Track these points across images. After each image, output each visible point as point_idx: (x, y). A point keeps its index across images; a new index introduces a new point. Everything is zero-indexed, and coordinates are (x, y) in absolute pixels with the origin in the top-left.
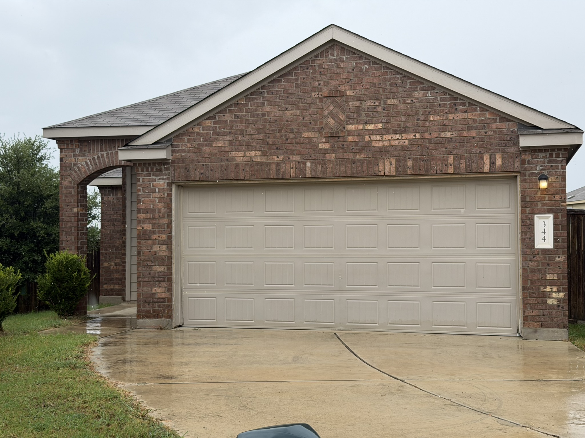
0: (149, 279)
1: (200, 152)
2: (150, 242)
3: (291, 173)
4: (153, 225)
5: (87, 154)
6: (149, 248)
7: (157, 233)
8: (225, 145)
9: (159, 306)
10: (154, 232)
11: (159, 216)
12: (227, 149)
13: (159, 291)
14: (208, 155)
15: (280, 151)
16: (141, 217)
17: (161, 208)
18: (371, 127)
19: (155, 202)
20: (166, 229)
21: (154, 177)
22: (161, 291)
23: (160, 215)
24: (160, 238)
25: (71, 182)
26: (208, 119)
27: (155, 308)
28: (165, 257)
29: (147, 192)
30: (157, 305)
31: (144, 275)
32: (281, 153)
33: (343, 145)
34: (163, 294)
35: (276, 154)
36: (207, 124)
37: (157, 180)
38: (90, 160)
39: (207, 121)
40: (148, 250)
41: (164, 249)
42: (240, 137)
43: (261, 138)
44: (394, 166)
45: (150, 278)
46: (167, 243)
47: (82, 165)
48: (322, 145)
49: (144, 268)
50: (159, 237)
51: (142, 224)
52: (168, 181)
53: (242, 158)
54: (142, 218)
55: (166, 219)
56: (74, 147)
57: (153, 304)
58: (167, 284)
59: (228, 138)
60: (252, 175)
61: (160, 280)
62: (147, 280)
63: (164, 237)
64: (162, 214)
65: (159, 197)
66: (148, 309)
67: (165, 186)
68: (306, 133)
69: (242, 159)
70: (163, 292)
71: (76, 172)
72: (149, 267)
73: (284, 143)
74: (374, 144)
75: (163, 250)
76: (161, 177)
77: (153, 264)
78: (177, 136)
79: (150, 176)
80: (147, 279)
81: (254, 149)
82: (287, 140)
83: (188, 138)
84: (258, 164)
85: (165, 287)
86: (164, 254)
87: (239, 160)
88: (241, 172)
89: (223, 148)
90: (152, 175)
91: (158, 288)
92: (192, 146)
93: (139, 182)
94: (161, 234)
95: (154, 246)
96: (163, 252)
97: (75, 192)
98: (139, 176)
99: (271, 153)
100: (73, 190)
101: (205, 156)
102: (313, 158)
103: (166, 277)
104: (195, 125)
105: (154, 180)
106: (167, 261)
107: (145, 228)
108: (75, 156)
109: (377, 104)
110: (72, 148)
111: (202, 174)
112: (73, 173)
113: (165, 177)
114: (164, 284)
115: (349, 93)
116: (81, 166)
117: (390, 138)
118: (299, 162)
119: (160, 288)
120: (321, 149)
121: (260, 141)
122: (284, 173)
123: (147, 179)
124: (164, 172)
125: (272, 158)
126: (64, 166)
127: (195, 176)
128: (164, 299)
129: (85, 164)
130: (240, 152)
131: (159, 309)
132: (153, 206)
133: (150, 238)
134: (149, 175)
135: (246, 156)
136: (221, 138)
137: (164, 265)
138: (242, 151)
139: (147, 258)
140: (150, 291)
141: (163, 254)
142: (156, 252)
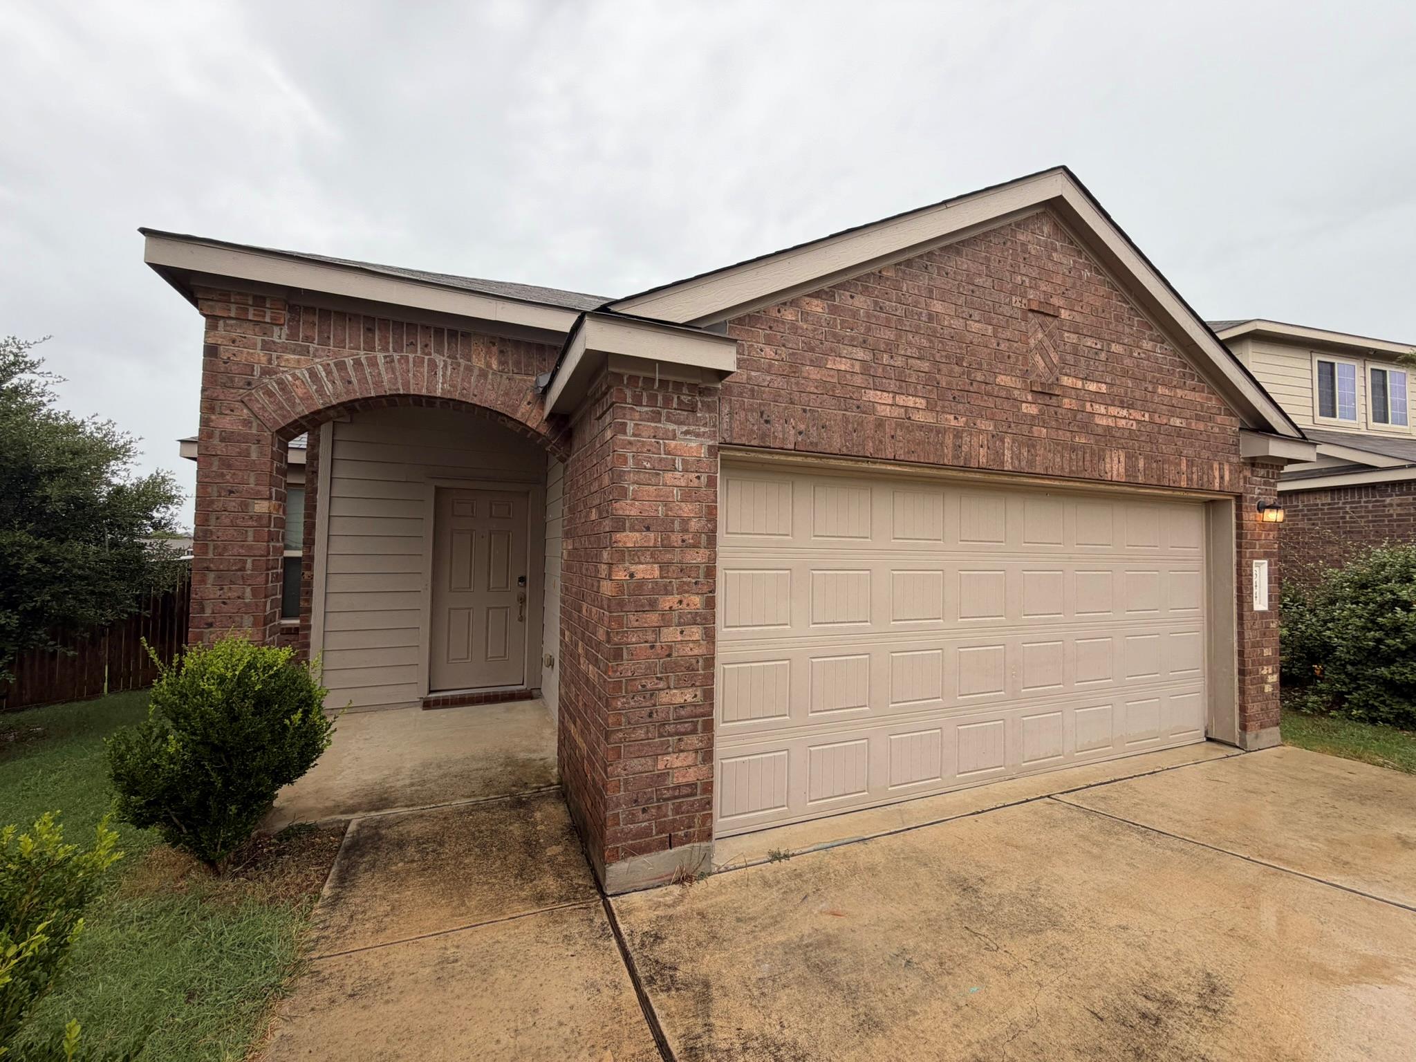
0: (647, 732)
1: (797, 375)
2: (653, 618)
3: (981, 457)
4: (664, 567)
5: (317, 350)
6: (651, 637)
7: (675, 591)
8: (855, 371)
9: (677, 810)
10: (666, 589)
11: (683, 541)
12: (858, 380)
13: (677, 763)
14: (816, 388)
15: (960, 406)
16: (625, 543)
17: (690, 519)
18: (1092, 387)
19: (670, 499)
20: (701, 580)
21: (671, 427)
22: (685, 764)
23: (686, 537)
24: (684, 605)
25: (247, 423)
26: (817, 295)
27: (665, 816)
28: (698, 662)
29: (648, 466)
30: (671, 806)
31: (632, 722)
32: (963, 411)
33: (1056, 413)
34: (691, 770)
35: (953, 412)
36: (814, 309)
37: (678, 433)
38: (326, 367)
39: (815, 302)
40: (646, 642)
41: (696, 637)
42: (886, 359)
43: (927, 370)
44: (1123, 464)
45: (651, 729)
46: (705, 619)
47: (294, 375)
48: (1027, 407)
49: (633, 698)
50: (680, 602)
51: (627, 564)
52: (711, 443)
53: (888, 407)
54: (628, 545)
55: (702, 551)
56: (268, 319)
57: (659, 808)
58: (701, 741)
59: (860, 354)
60: (908, 453)
61: (683, 730)
62: (643, 736)
63: (697, 601)
64: (691, 536)
65: (683, 484)
66: (643, 824)
67: (703, 456)
68: (1003, 377)
69: (888, 410)
70: (689, 767)
71: (270, 394)
72: (648, 696)
73: (966, 389)
74: (1098, 420)
75: (693, 641)
76: (692, 428)
77: (661, 685)
78: (740, 321)
79: (660, 421)
80: (641, 733)
81: (911, 391)
82: (972, 384)
83: (767, 332)
84: (921, 427)
85: (696, 751)
86: (696, 652)
87: (884, 411)
88: (887, 440)
89: (848, 376)
90: (663, 419)
91: (675, 756)
92: (777, 357)
93: (625, 433)
94: (686, 595)
95: (664, 630)
96: (691, 645)
97: (262, 454)
98: (624, 415)
99: (943, 407)
100: (254, 447)
101: (808, 390)
102: (1014, 432)
103: (700, 719)
104: (785, 304)
105: (670, 434)
106: (701, 672)
107: (638, 576)
108: (266, 346)
109: (1099, 346)
110: (257, 323)
111: (800, 433)
112: (260, 395)
113: (702, 429)
114: (694, 741)
115: (1064, 314)
116: (290, 378)
117: (1116, 414)
118: (993, 436)
119: (681, 754)
120: (1025, 415)
121: (923, 374)
122: (968, 457)
123: (648, 427)
124: (699, 415)
125: (946, 419)
126: (222, 370)
127: (783, 435)
128: (693, 786)
129: (307, 376)
130: (885, 394)
131: (678, 817)
132: (667, 510)
133: (653, 606)
134: (656, 417)
135: (897, 405)
136: (844, 349)
137: (693, 685)
138: (889, 392)
139: (643, 667)
140: (651, 769)
141: (690, 653)
142: (670, 647)
